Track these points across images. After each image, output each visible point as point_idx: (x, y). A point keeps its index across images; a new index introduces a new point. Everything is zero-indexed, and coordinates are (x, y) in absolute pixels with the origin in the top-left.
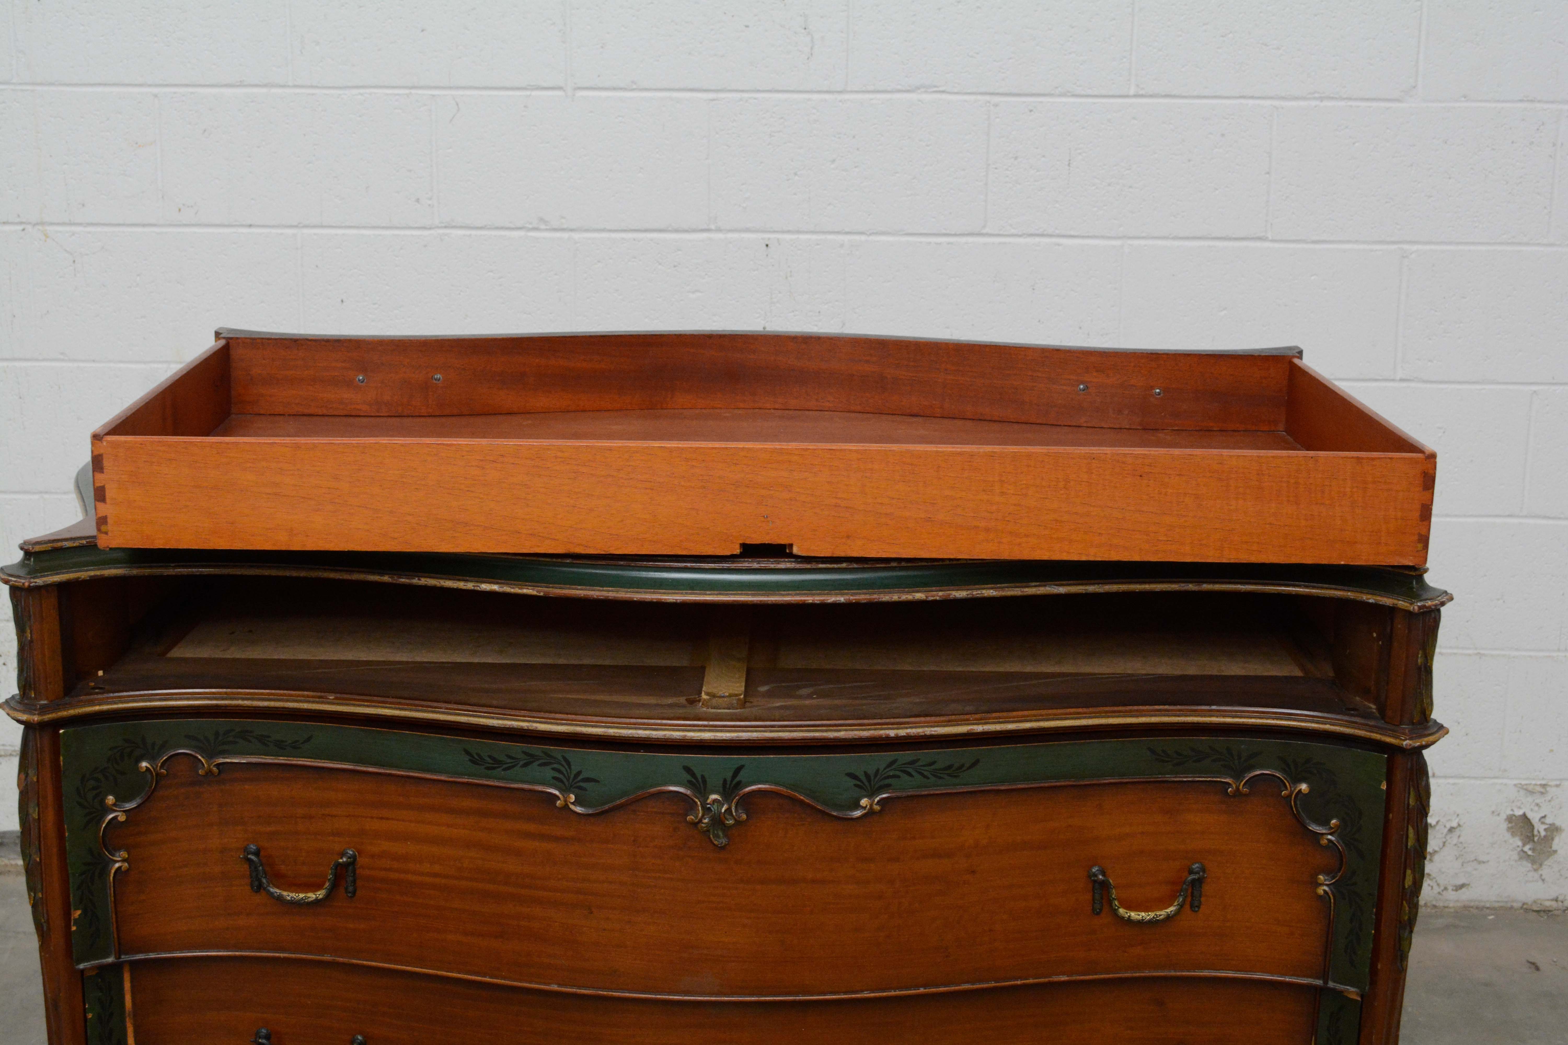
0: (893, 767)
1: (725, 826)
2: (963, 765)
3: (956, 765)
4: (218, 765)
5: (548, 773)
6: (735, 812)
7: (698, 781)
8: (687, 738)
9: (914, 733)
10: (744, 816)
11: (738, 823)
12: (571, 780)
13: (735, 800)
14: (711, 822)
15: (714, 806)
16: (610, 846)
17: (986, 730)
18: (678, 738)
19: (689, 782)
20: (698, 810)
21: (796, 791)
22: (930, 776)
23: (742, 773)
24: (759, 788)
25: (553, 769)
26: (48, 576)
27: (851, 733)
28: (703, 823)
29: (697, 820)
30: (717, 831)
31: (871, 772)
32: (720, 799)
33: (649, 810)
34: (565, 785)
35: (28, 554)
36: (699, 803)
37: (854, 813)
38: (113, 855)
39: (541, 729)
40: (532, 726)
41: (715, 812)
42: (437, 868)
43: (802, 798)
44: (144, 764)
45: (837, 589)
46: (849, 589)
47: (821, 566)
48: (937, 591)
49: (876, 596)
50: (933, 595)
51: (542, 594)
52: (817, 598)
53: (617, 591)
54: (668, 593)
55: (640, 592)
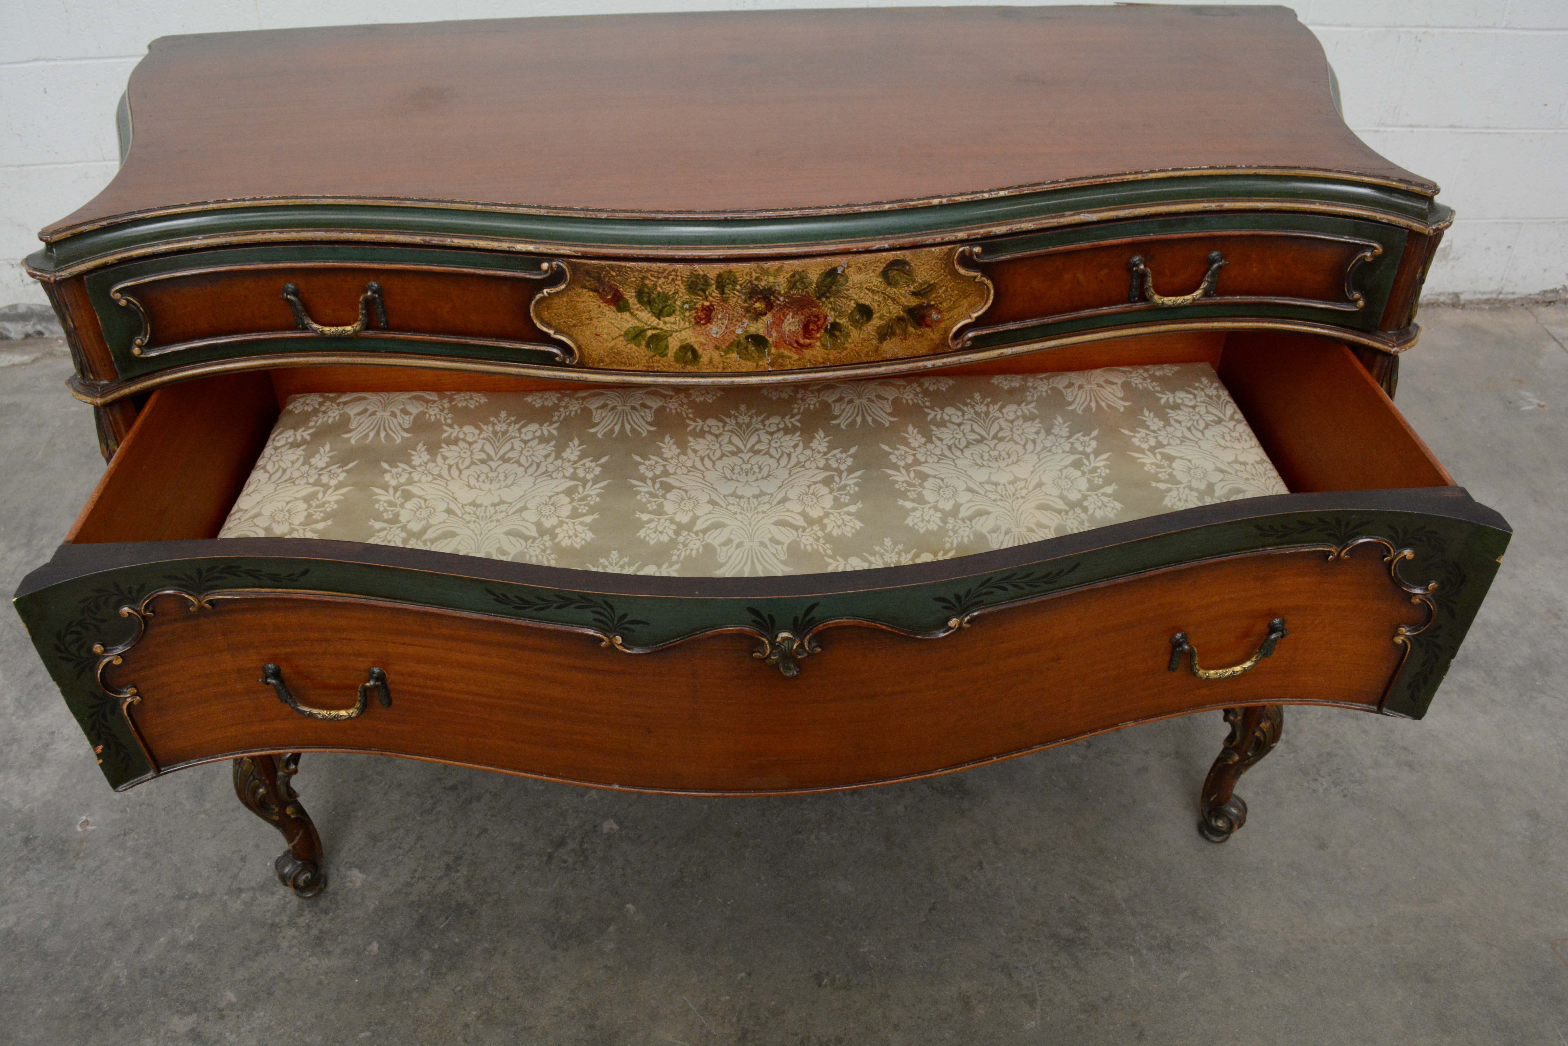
0: (987, 585)
1: (796, 660)
2: (1061, 571)
3: (1055, 572)
4: (211, 602)
5: (589, 615)
6: (808, 647)
7: (765, 621)
10: (819, 651)
11: (811, 655)
12: (615, 622)
13: (808, 637)
14: (780, 658)
15: (784, 643)
19: (754, 621)
20: (767, 648)
21: (878, 621)
22: (1025, 587)
23: (816, 609)
24: (835, 623)
25: (592, 612)
26: (72, 266)
28: (771, 659)
29: (763, 657)
30: (788, 665)
31: (962, 594)
32: (791, 636)
34: (608, 627)
35: (50, 246)
36: (767, 642)
37: (940, 634)
38: (120, 693)
40: (582, 377)
41: (785, 649)
42: (474, 688)
43: (882, 627)
44: (126, 610)
45: (880, 234)
46: (892, 234)
47: (863, 210)
48: (978, 228)
49: (919, 239)
50: (974, 235)
51: (580, 254)
52: (861, 246)
53: (657, 249)
54: (710, 249)
55: (681, 249)
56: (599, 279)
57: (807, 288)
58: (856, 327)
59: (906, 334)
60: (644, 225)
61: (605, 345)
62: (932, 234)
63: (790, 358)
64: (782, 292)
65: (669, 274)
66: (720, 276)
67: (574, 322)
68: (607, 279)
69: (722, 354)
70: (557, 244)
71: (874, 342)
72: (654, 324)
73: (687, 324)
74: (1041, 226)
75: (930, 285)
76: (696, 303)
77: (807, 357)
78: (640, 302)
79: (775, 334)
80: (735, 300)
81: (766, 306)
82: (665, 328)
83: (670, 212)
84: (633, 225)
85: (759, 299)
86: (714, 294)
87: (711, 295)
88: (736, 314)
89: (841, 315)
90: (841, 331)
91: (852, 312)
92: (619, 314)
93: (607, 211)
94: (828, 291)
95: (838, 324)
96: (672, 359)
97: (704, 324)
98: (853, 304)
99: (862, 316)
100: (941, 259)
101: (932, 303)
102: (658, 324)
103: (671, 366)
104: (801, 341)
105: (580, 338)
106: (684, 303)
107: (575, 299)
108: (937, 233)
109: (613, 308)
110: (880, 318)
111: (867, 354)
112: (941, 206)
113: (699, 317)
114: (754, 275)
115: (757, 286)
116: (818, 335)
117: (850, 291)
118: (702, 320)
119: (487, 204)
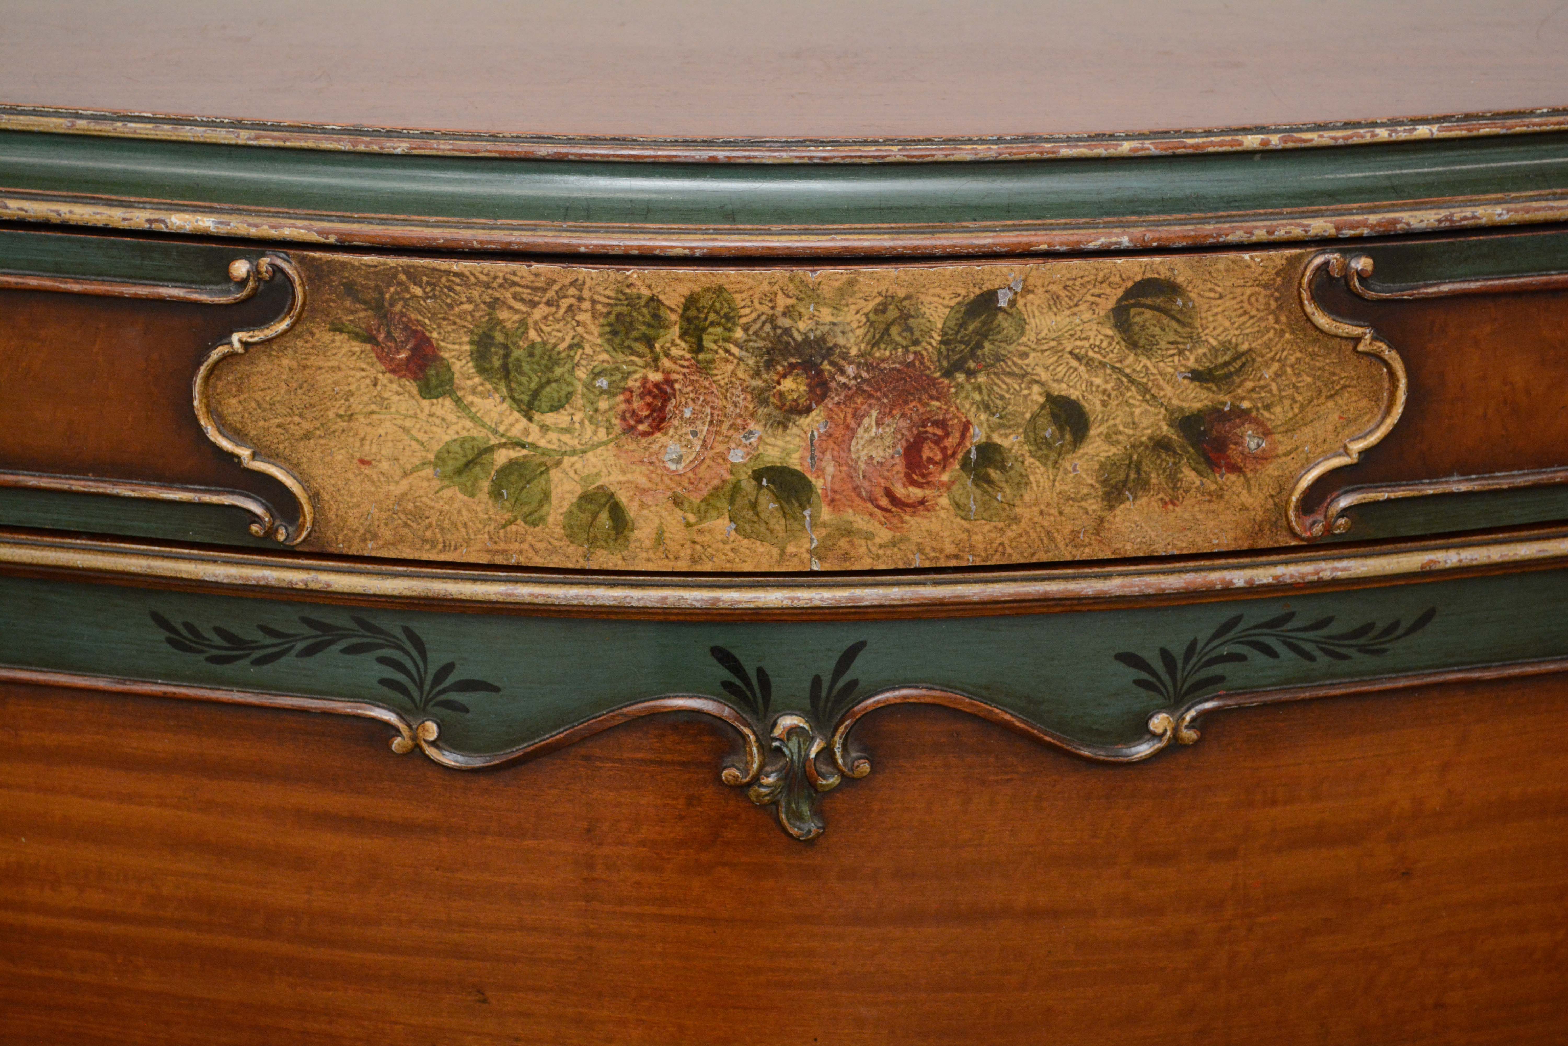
0: (1231, 635)
1: (816, 791)
2: (1396, 625)
3: (1380, 626)
6: (843, 757)
7: (748, 684)
8: (721, 605)
9: (1292, 576)
10: (865, 767)
11: (850, 781)
12: (427, 688)
13: (842, 729)
14: (781, 783)
15: (790, 745)
16: (529, 843)
17: (1466, 562)
18: (698, 605)
19: (726, 685)
20: (751, 755)
21: (993, 701)
22: (1317, 653)
23: (859, 661)
24: (905, 697)
25: (382, 660)
27: (1136, 580)
28: (761, 785)
29: (745, 780)
30: (797, 804)
31: (1178, 650)
32: (806, 726)
33: (626, 755)
34: (413, 700)
36: (752, 738)
37: (1134, 750)
39: (340, 590)
40: (318, 582)
41: (792, 759)
42: (95, 898)
43: (1007, 717)
45: (1108, 214)
46: (1140, 213)
47: (1065, 152)
48: (1362, 211)
49: (1209, 228)
50: (1352, 227)
51: (332, 239)
52: (1059, 239)
53: (534, 228)
54: (670, 232)
55: (596, 231)
56: (379, 308)
57: (916, 343)
58: (1043, 460)
59: (1175, 488)
60: (501, 170)
61: (385, 488)
62: (1243, 218)
63: (869, 536)
64: (854, 351)
65: (561, 294)
66: (691, 301)
67: (306, 425)
68: (398, 307)
69: (692, 518)
70: (276, 214)
71: (1094, 505)
72: (516, 432)
73: (602, 434)
74: (1527, 217)
75: (1238, 356)
76: (627, 375)
77: (915, 538)
78: (481, 370)
79: (830, 469)
80: (730, 367)
81: (811, 388)
82: (542, 443)
83: (571, 141)
84: (475, 169)
85: (792, 366)
86: (674, 351)
87: (667, 355)
88: (730, 408)
89: (1004, 424)
90: (1003, 468)
91: (1035, 417)
92: (425, 403)
93: (409, 136)
94: (973, 355)
95: (997, 448)
96: (559, 531)
97: (645, 434)
98: (1037, 396)
99: (1061, 429)
100: (1266, 286)
101: (1246, 405)
102: (526, 432)
103: (554, 551)
104: (900, 491)
105: (318, 471)
106: (596, 375)
107: (313, 361)
108: (1256, 217)
109: (412, 386)
110: (1109, 438)
111: (1073, 539)
112: (1267, 154)
113: (634, 413)
114: (782, 302)
115: (787, 331)
116: (945, 477)
117: (1030, 360)
118: (640, 421)
119: (104, 118)
